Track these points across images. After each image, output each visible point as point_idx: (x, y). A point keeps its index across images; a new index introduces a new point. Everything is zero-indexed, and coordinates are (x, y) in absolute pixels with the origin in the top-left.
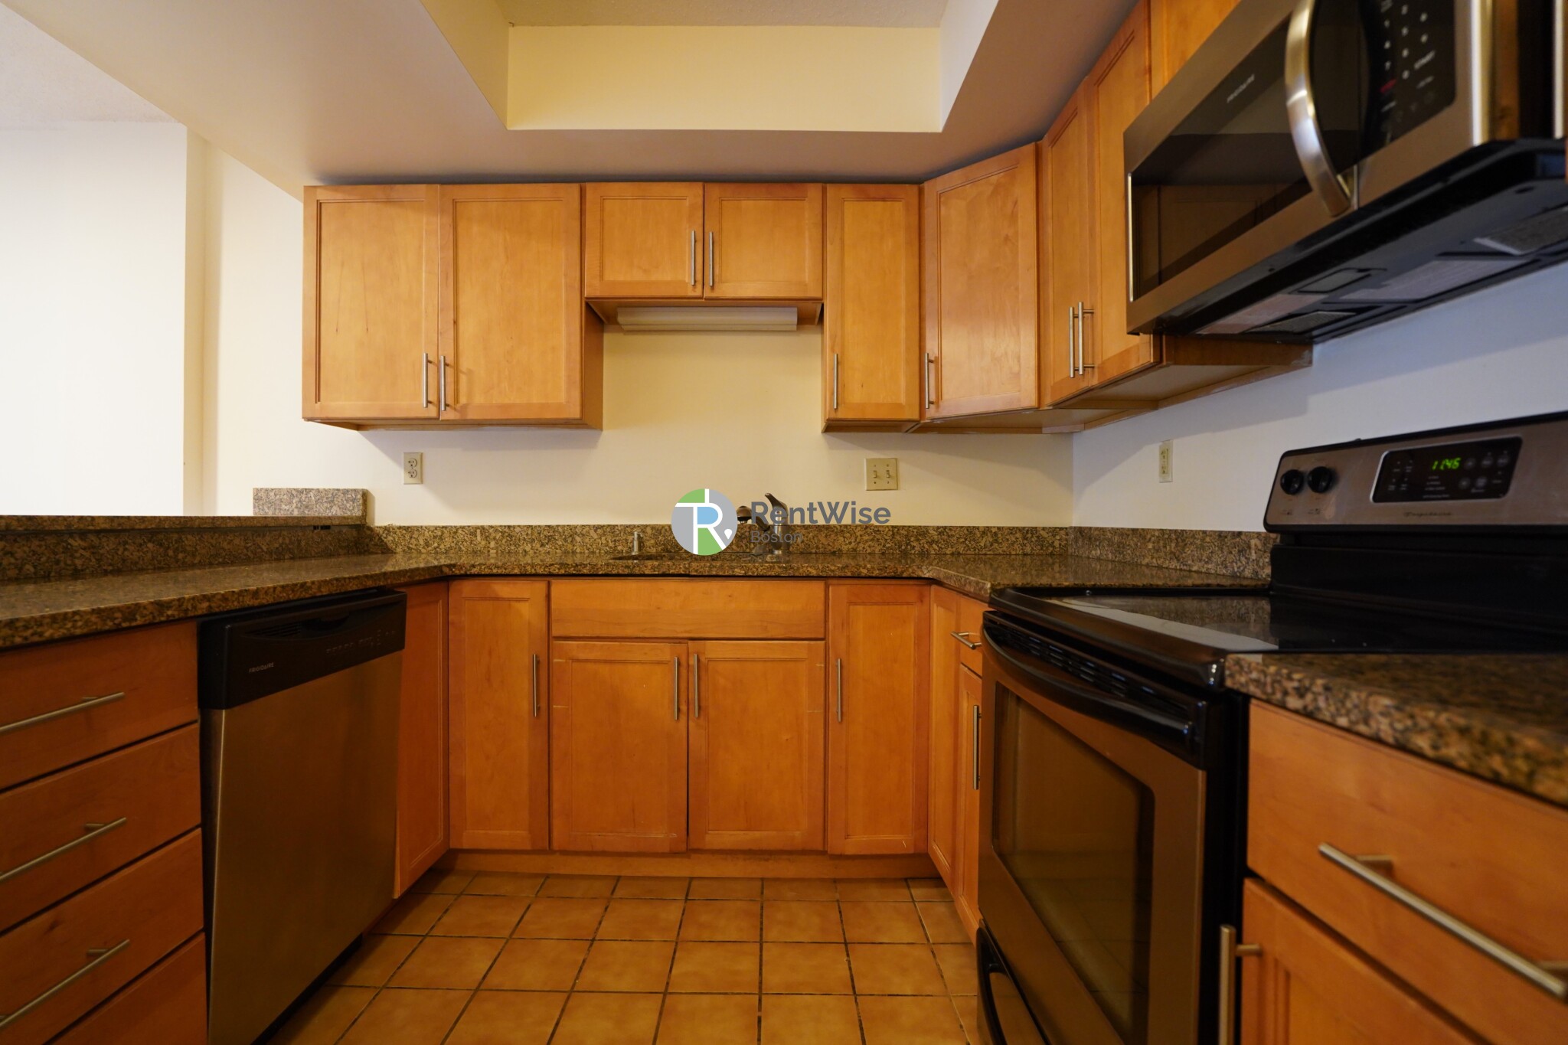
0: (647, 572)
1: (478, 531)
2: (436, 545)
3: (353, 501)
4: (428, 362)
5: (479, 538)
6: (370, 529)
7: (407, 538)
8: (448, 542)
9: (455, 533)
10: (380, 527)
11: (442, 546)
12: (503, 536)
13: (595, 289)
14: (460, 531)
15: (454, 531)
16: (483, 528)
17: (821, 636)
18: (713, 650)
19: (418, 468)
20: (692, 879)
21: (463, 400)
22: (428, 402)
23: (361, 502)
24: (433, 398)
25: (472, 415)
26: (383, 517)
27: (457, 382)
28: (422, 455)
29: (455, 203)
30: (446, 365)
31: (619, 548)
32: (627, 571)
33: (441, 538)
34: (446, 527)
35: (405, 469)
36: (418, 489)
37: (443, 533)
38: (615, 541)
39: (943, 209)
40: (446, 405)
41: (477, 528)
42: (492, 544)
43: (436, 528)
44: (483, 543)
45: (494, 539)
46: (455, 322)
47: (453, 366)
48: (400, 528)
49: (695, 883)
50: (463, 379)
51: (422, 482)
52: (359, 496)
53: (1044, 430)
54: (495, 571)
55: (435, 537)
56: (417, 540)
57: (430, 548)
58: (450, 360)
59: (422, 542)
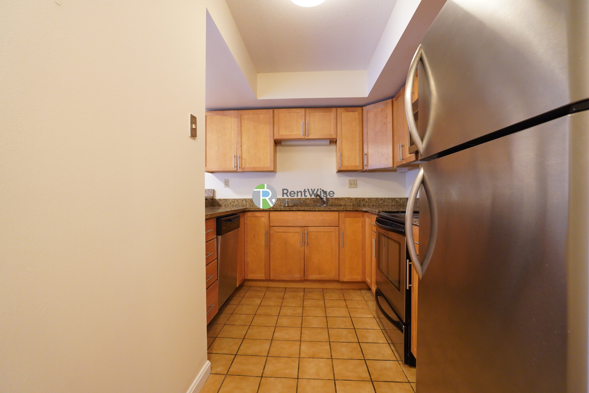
0: (294, 210)
1: (244, 200)
2: (233, 204)
3: (211, 192)
4: (235, 156)
5: (244, 202)
6: (215, 200)
7: (225, 202)
8: (236, 203)
9: (238, 201)
10: (218, 199)
11: (234, 204)
12: (251, 201)
13: (277, 137)
14: (239, 200)
15: (238, 200)
16: (245, 199)
17: (338, 226)
18: (311, 229)
19: (227, 183)
20: (304, 288)
21: (243, 166)
22: (235, 167)
23: (213, 192)
24: (236, 166)
25: (245, 170)
26: (218, 197)
27: (242, 161)
28: (228, 180)
29: (241, 115)
30: (239, 157)
31: (282, 204)
32: (289, 210)
33: (234, 202)
34: (235, 199)
35: (224, 184)
36: (227, 189)
37: (235, 200)
38: (281, 202)
39: (368, 115)
40: (239, 168)
41: (244, 199)
42: (248, 203)
43: (233, 199)
44: (245, 203)
45: (248, 202)
46: (241, 146)
47: (241, 157)
48: (223, 199)
49: (305, 289)
50: (243, 161)
51: (228, 187)
52: (212, 191)
53: (398, 171)
55: (232, 202)
56: (228, 202)
57: (231, 205)
58: (240, 156)
59: (229, 203)
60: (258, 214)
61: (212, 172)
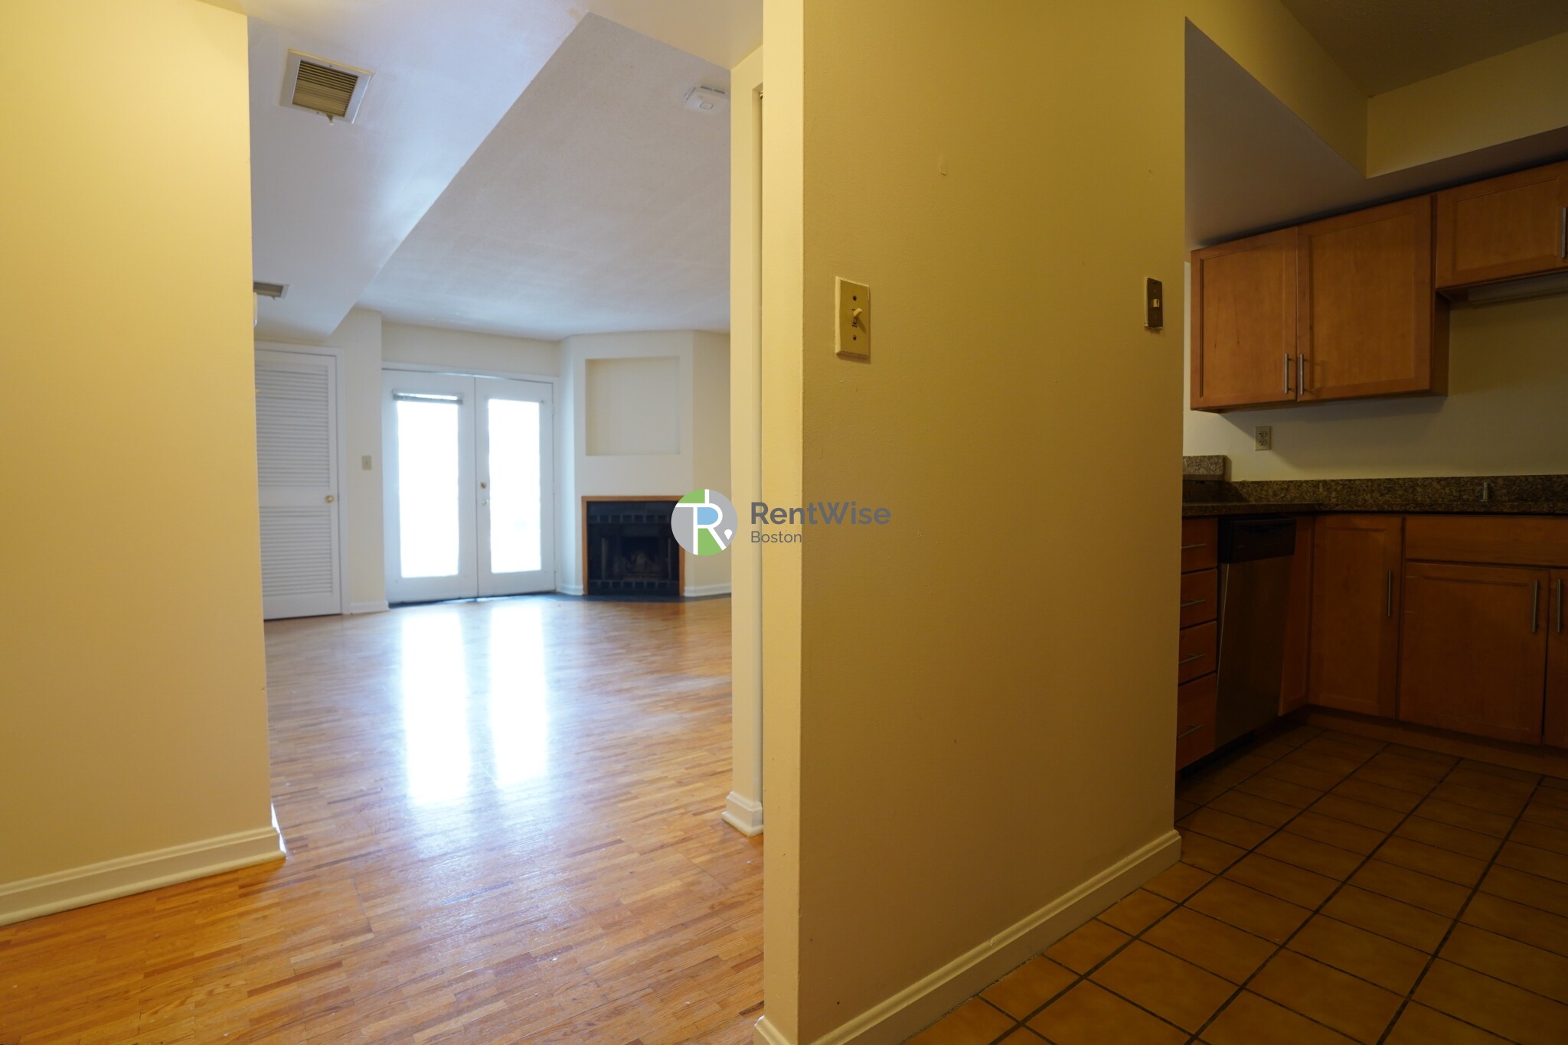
0: (1505, 510)
1: (1321, 484)
2: (1283, 495)
3: (1216, 464)
4: (1289, 360)
5: (1321, 490)
6: (1229, 484)
7: (1259, 490)
9: (1300, 486)
10: (1237, 483)
11: (1288, 496)
12: (1343, 488)
13: (1446, 279)
14: (1304, 485)
15: (1298, 484)
16: (1325, 482)
19: (1267, 438)
21: (1317, 385)
22: (1288, 389)
23: (1222, 464)
24: (1292, 385)
25: (1324, 396)
26: (1238, 474)
27: (1312, 372)
28: (1270, 428)
29: (1311, 237)
30: (1304, 360)
31: (1465, 497)
32: (1483, 510)
33: (1287, 490)
34: (1292, 482)
35: (1257, 440)
36: (1267, 454)
37: (1289, 486)
38: (1460, 491)
40: (1304, 390)
41: (1320, 481)
42: (1334, 494)
43: (1283, 482)
44: (1325, 493)
45: (1336, 490)
46: (1311, 328)
47: (1310, 361)
48: (1253, 482)
49: (1546, 782)
50: (1318, 369)
51: (1270, 448)
52: (1220, 461)
54: (1355, 509)
55: (1282, 489)
56: (1267, 491)
57: (1278, 498)
58: (1307, 356)
59: (1271, 493)
60: (1361, 522)
61: (1219, 410)
